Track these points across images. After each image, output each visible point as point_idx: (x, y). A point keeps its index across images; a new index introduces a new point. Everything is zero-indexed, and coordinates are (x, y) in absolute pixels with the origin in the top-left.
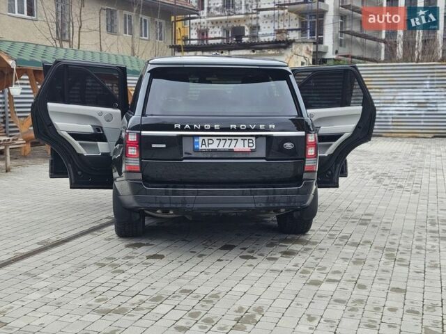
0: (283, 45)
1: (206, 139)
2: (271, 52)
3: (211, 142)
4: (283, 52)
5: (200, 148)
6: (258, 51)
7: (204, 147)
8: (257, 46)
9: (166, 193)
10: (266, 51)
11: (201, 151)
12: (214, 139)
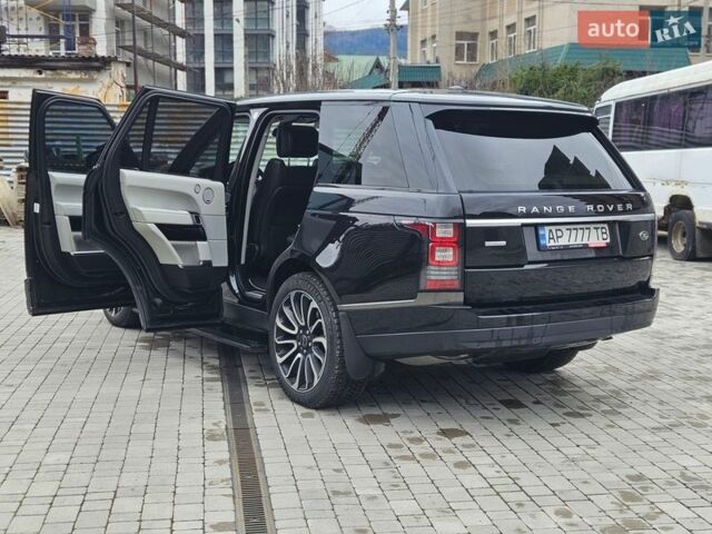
0: (96, 64)
1: (553, 228)
2: (73, 75)
3: (559, 234)
4: (95, 77)
5: (548, 245)
6: (48, 72)
7: (552, 243)
8: (46, 64)
9: (509, 322)
10: (64, 72)
11: (550, 250)
12: (563, 228)
